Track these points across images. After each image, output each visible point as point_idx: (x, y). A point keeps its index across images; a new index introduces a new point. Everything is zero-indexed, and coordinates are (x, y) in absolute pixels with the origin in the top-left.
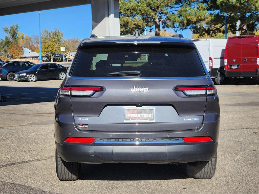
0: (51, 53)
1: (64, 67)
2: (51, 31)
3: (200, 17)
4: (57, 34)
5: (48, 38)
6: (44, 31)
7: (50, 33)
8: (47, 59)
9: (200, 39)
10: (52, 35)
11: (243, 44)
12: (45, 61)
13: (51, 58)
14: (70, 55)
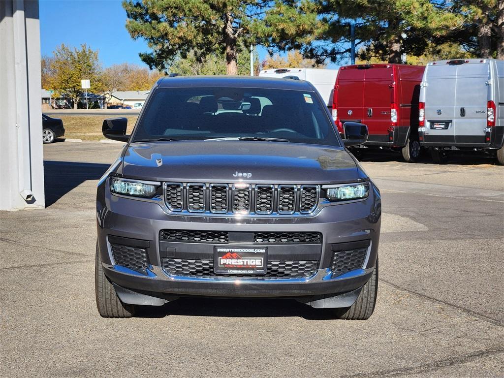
0: (75, 92)
1: (52, 119)
2: (76, 50)
3: (302, 25)
4: (86, 55)
5: (70, 62)
6: (61, 49)
7: (72, 53)
8: (66, 103)
9: (288, 69)
10: (76, 57)
11: (367, 80)
12: (62, 107)
13: (73, 102)
14: (112, 96)
